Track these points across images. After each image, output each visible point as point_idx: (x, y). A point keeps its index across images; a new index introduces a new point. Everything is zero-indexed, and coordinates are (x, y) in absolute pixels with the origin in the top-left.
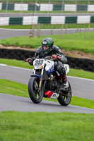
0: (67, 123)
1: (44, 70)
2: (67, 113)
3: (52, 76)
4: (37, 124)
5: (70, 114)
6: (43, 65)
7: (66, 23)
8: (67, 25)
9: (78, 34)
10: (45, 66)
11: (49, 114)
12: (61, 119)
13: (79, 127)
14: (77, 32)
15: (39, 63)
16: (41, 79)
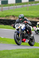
0: (19, 55)
1: (21, 29)
2: (19, 49)
3: (25, 31)
4: (4, 56)
5: (21, 49)
6: (20, 26)
7: (16, 3)
8: (17, 4)
9: (23, 8)
10: (21, 27)
11: (10, 51)
12: (16, 53)
13: (25, 56)
14: (22, 7)
15: (18, 26)
16: (20, 33)
